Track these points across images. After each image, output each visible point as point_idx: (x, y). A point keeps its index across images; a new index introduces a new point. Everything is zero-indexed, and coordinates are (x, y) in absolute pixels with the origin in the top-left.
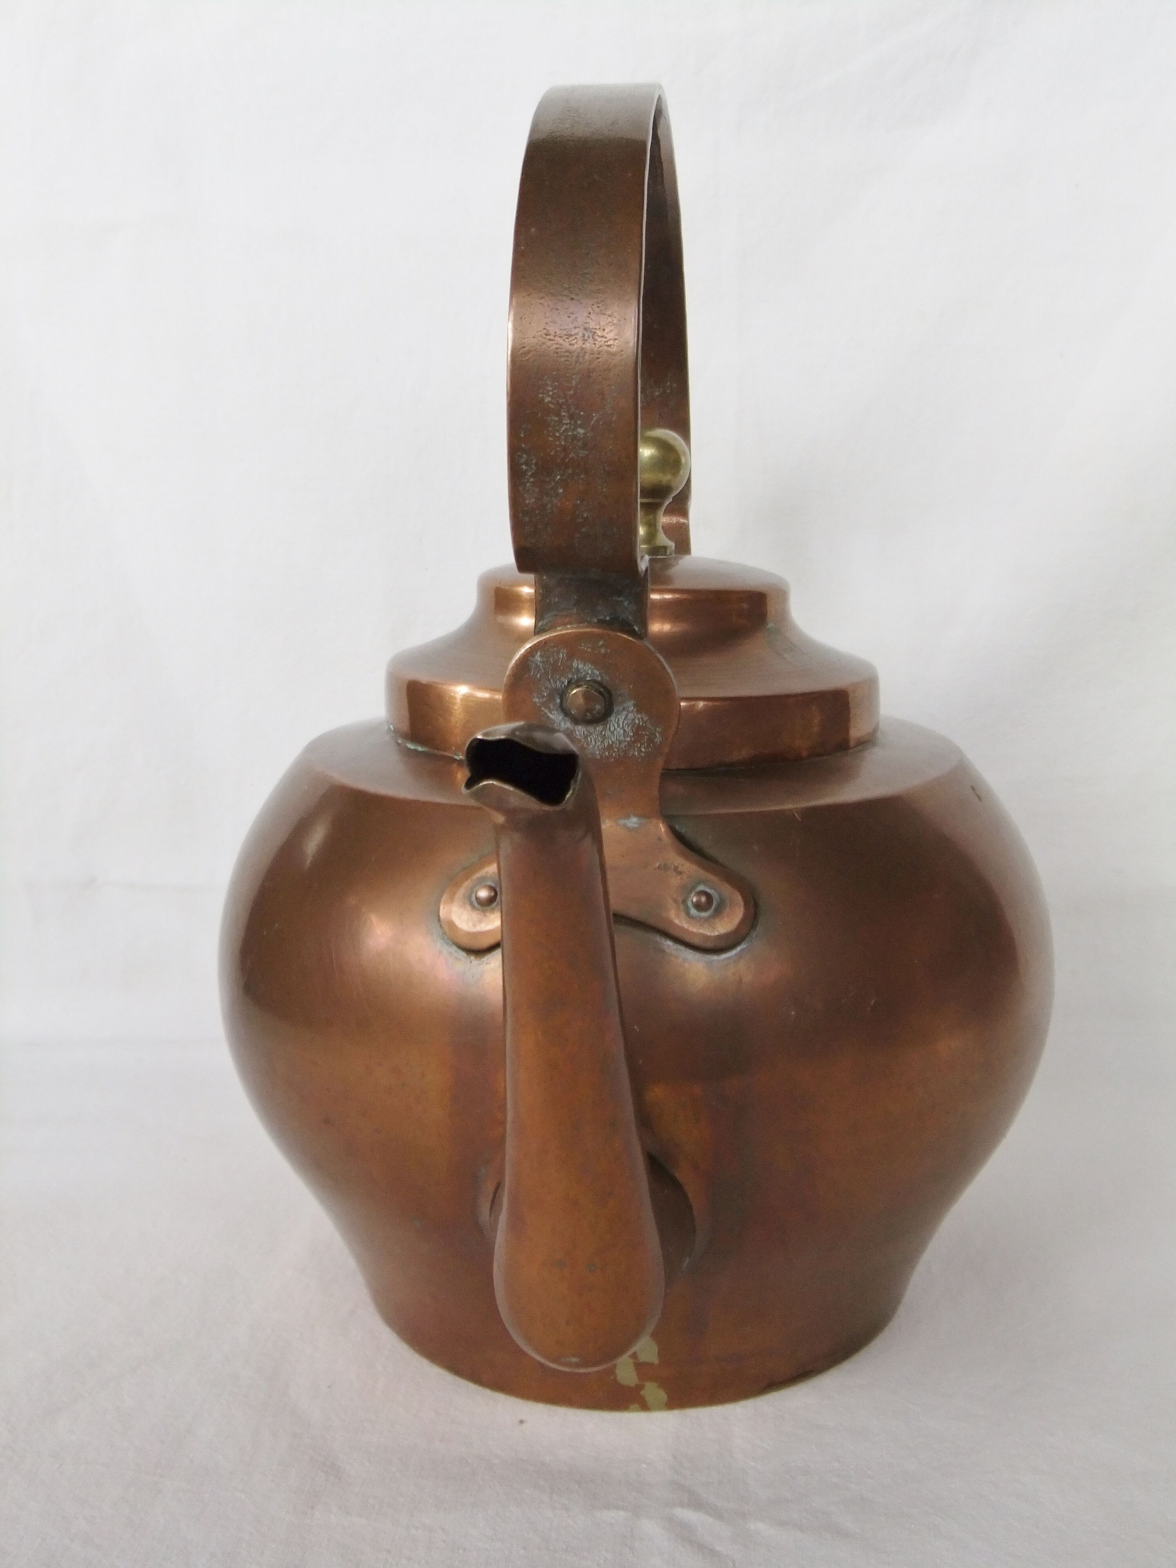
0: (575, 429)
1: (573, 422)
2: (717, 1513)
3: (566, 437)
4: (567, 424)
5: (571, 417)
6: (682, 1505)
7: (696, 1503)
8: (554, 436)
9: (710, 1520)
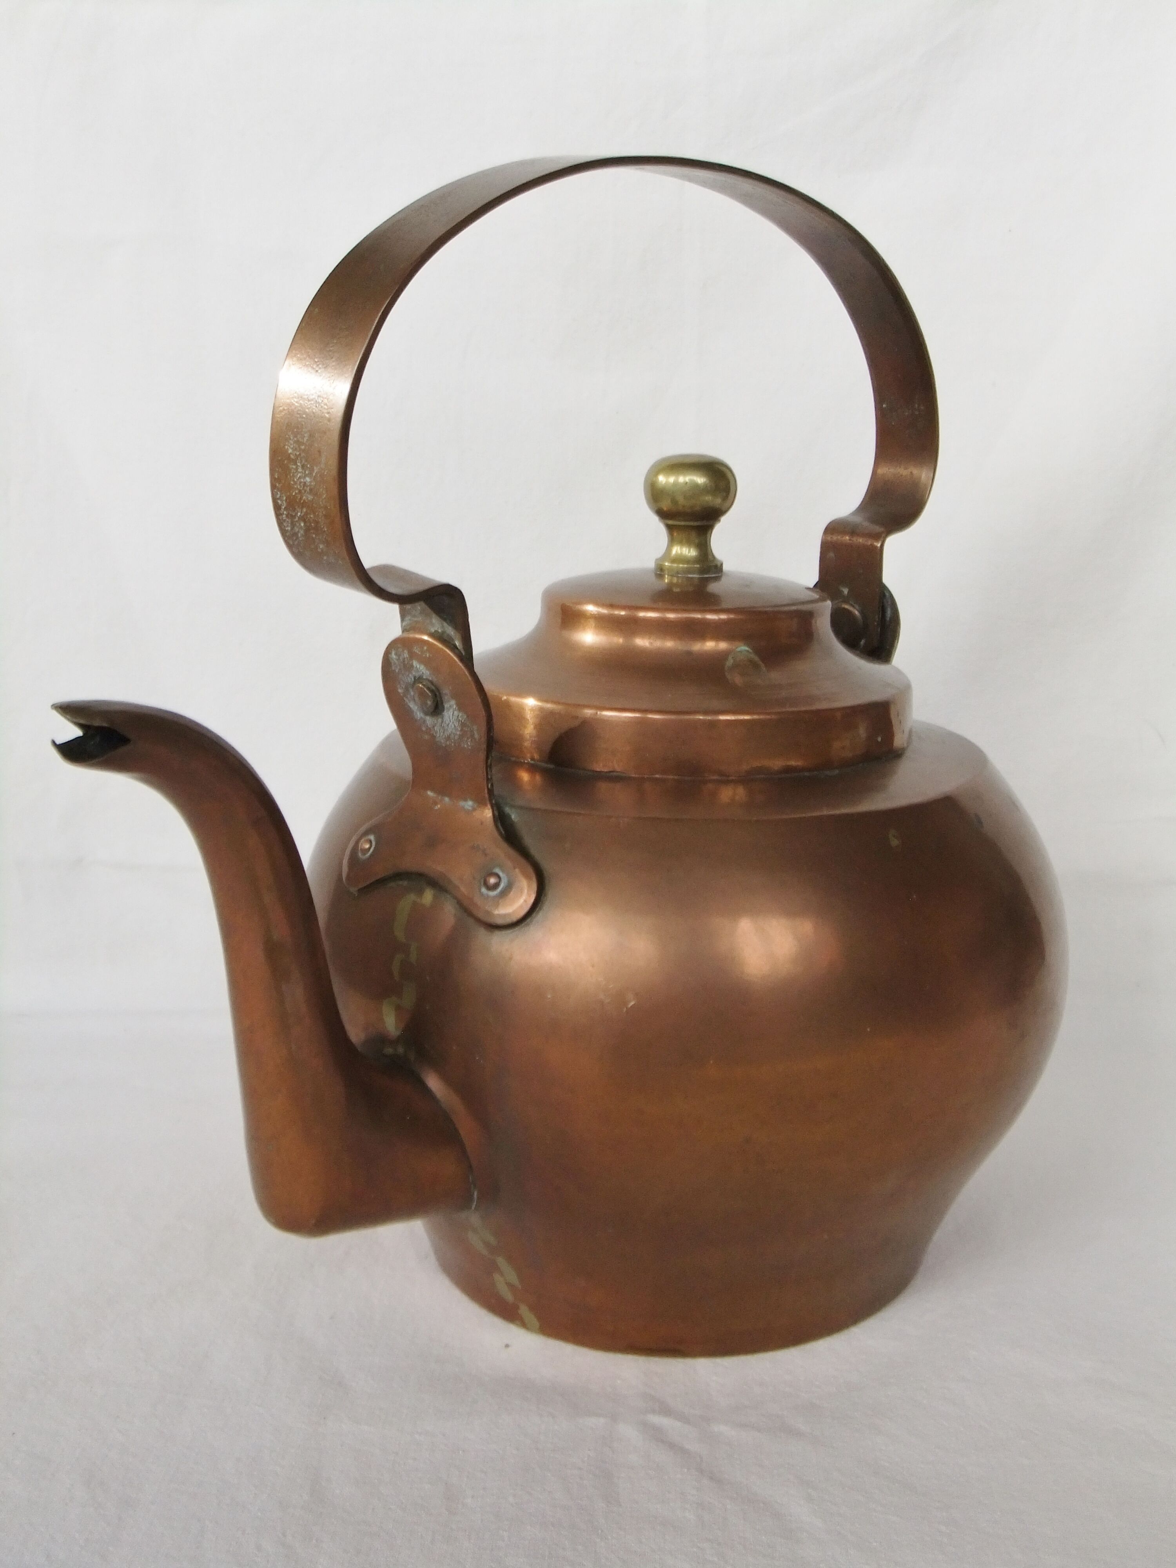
0: (305, 477)
1: (303, 471)
2: (684, 1419)
3: (301, 482)
4: (300, 473)
5: (303, 466)
6: (653, 1411)
7: (666, 1410)
8: (294, 481)
9: (678, 1424)
